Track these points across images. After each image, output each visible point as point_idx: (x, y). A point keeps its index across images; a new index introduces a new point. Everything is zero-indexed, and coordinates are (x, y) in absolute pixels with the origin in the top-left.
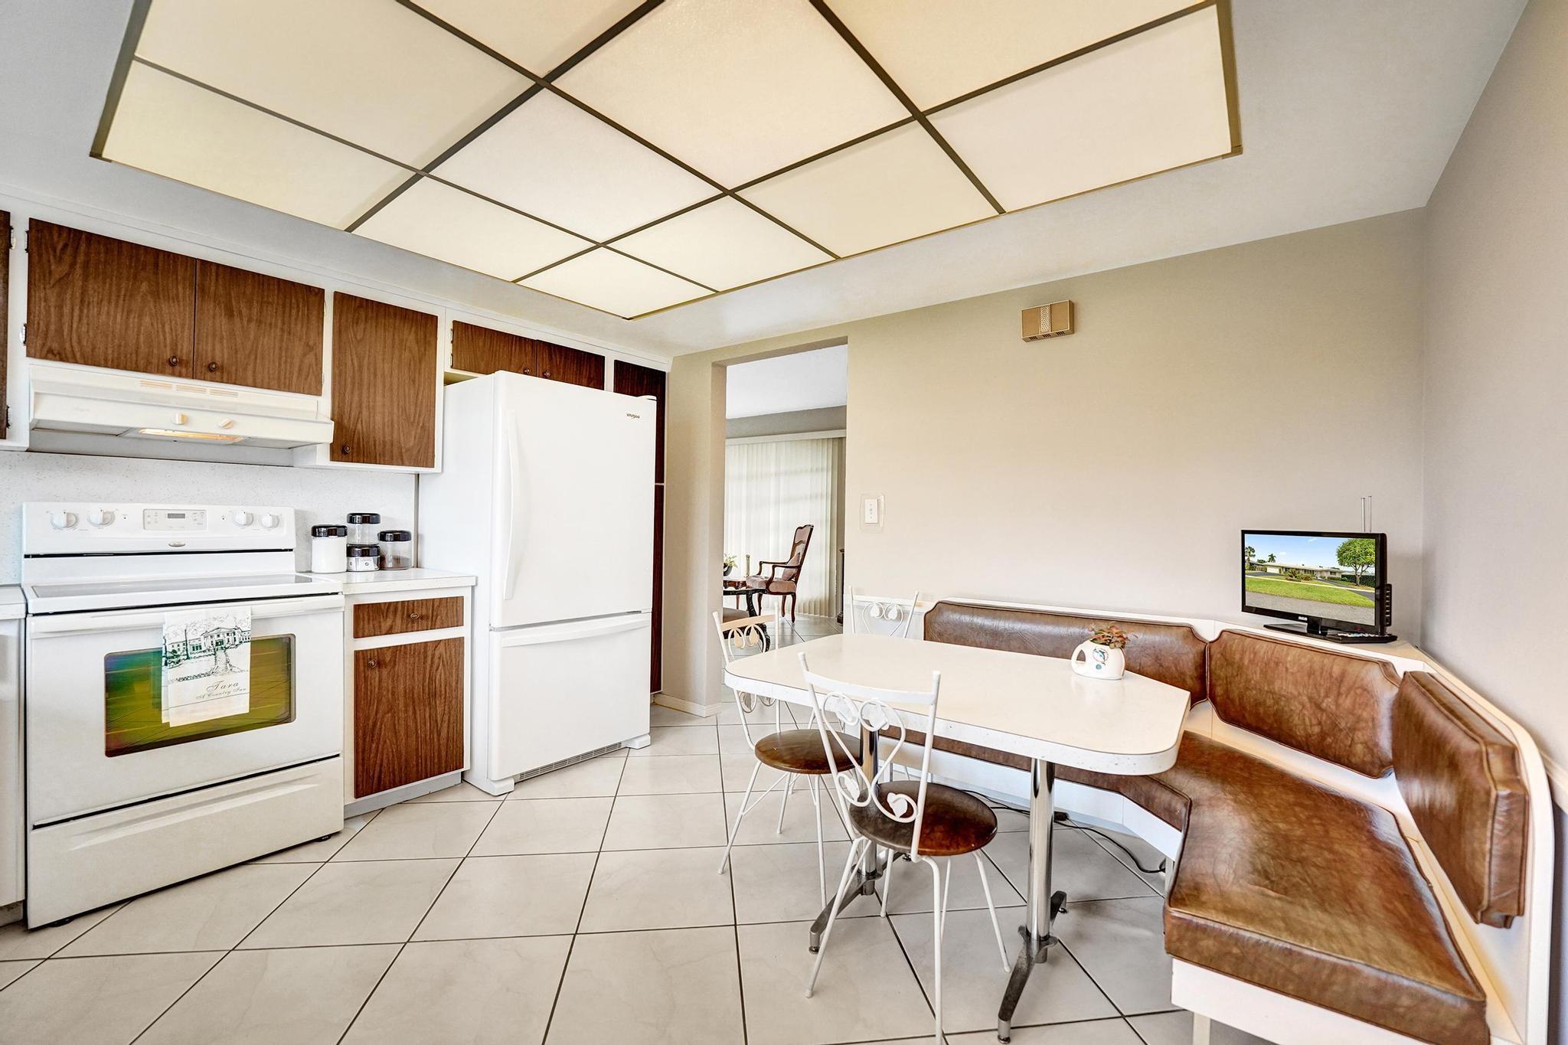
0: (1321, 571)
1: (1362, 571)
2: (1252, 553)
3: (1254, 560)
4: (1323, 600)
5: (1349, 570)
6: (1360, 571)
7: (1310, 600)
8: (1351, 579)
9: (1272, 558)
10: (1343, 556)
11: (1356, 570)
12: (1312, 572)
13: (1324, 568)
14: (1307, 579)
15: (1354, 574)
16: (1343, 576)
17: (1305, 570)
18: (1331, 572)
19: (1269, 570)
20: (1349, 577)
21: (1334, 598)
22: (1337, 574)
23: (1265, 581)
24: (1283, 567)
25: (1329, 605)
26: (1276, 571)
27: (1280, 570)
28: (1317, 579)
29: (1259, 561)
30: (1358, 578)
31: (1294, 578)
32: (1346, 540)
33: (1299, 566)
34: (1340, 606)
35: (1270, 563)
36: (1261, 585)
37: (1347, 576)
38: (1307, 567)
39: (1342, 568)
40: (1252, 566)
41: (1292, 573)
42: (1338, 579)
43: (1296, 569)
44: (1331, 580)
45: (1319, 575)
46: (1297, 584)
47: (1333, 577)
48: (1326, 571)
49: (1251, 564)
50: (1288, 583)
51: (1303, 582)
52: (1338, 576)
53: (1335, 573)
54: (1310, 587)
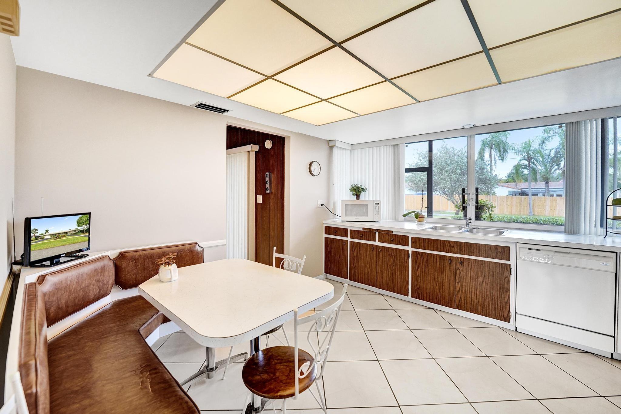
0: (70, 232)
1: (86, 227)
2: (36, 232)
3: (37, 235)
4: (71, 243)
5: (81, 228)
6: (85, 227)
7: (65, 245)
8: (82, 231)
9: (47, 231)
10: (79, 223)
11: (84, 227)
12: (66, 233)
13: (71, 230)
14: (64, 236)
15: (83, 229)
16: (79, 231)
17: (63, 233)
18: (74, 231)
19: (46, 237)
20: (81, 231)
21: (75, 241)
22: (77, 231)
23: (44, 243)
24: (52, 234)
25: (73, 244)
26: (49, 237)
27: (51, 236)
28: (68, 235)
29: (40, 234)
30: (85, 231)
31: (58, 238)
32: (80, 216)
33: (60, 232)
34: (77, 244)
35: (46, 234)
36: (41, 246)
37: (80, 231)
38: (64, 231)
39: (79, 228)
40: (36, 238)
41: (57, 236)
42: (77, 233)
43: (59, 234)
44: (74, 234)
45: (69, 234)
46: (59, 240)
47: (75, 233)
48: (72, 231)
49: (36, 237)
50: (54, 241)
51: (62, 239)
52: (77, 232)
53: (76, 231)
54: (65, 240)
